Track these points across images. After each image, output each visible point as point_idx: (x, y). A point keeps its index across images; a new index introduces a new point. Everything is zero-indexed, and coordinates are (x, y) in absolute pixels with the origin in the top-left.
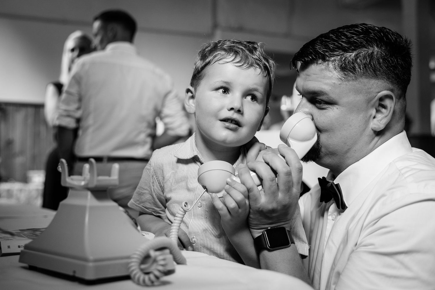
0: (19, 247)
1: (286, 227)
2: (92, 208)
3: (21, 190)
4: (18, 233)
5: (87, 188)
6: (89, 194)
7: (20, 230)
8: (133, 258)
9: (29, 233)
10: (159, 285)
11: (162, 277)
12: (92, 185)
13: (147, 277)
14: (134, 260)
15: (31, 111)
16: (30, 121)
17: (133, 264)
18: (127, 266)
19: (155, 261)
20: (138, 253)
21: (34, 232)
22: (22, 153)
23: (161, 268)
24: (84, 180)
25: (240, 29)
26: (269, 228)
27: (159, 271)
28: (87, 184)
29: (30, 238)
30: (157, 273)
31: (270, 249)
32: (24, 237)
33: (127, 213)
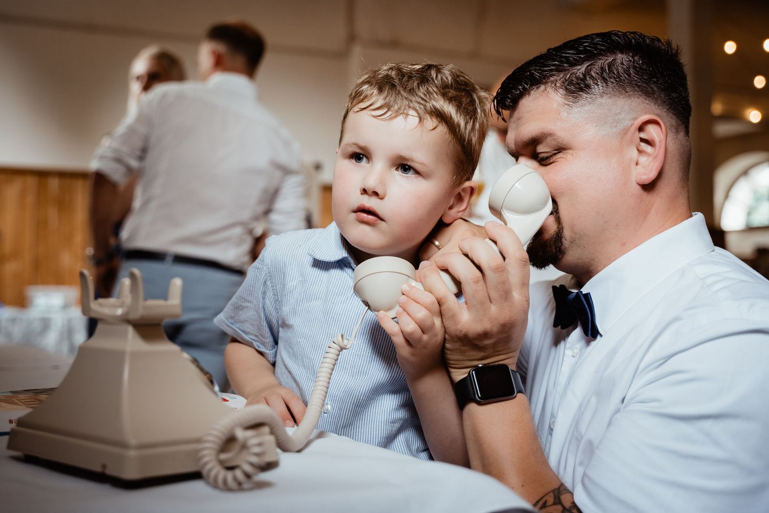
0: (11, 422)
1: (509, 364)
2: (135, 355)
3: (13, 320)
4: (9, 397)
5: (126, 320)
6: (130, 330)
7: (12, 392)
8: (207, 441)
9: (27, 398)
10: (251, 489)
11: (256, 474)
12: (135, 315)
13: (229, 475)
14: (207, 445)
15: (31, 181)
16: (30, 199)
17: (206, 452)
18: (195, 455)
19: (244, 447)
20: (214, 432)
21: (36, 396)
22: (16, 254)
23: (254, 459)
24: (121, 306)
25: (395, 44)
26: (480, 366)
27: (252, 464)
28: (127, 313)
29: (30, 406)
30: (248, 468)
31: (480, 401)
32: (18, 405)
33: (196, 363)
